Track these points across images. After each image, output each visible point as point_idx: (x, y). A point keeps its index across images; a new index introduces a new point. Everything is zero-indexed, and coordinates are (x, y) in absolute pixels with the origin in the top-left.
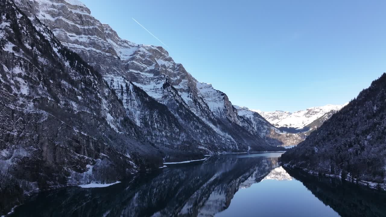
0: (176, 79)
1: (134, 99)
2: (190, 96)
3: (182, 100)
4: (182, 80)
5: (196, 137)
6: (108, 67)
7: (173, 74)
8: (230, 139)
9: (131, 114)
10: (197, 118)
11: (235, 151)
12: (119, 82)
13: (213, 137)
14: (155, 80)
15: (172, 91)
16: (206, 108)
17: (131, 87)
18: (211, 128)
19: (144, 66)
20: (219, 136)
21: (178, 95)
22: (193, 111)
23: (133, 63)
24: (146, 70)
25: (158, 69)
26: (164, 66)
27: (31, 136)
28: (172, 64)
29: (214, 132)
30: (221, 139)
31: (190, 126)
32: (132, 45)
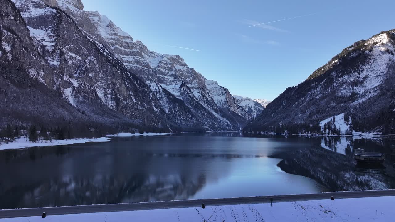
0: (189, 79)
1: (164, 97)
2: (199, 92)
3: (194, 95)
4: (194, 80)
5: (202, 120)
6: (147, 77)
7: (187, 76)
8: (227, 122)
9: (163, 106)
10: (204, 108)
11: (230, 130)
12: (154, 87)
13: (214, 121)
14: (175, 82)
15: (187, 90)
16: (211, 100)
17: (161, 90)
18: (214, 115)
19: (167, 71)
20: (219, 120)
21: (191, 92)
22: (201, 103)
23: (159, 70)
24: (168, 74)
25: (177, 74)
26: (181, 70)
27: (141, 116)
28: (187, 68)
29: (216, 118)
30: (220, 122)
31: (199, 113)
32: (158, 55)
